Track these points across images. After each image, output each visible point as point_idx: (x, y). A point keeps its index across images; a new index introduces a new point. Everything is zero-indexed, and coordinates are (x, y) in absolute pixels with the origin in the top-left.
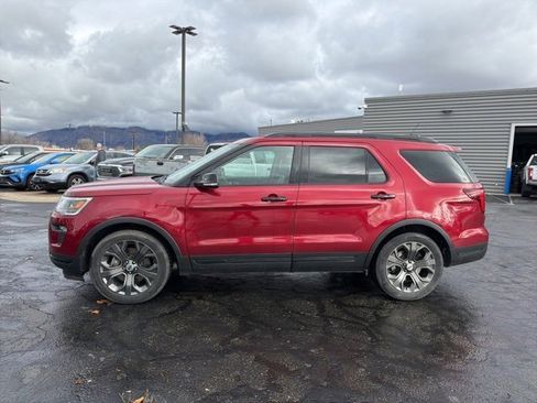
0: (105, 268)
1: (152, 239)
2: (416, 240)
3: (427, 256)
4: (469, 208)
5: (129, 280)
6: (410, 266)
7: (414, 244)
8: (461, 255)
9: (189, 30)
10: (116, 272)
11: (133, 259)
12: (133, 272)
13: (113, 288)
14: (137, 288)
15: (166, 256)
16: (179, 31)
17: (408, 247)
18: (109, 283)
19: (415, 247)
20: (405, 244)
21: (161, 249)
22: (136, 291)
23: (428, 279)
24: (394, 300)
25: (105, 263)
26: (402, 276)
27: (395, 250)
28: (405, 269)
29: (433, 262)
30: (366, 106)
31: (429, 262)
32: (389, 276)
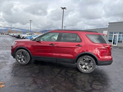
0: (18, 57)
1: (26, 52)
2: (88, 57)
3: (91, 62)
4: (105, 50)
5: (22, 60)
6: (86, 64)
7: (87, 58)
8: (102, 63)
9: (65, 8)
10: (20, 58)
11: (23, 55)
12: (23, 58)
13: (19, 61)
14: (23, 61)
15: (29, 55)
16: (63, 8)
17: (85, 59)
18: (18, 60)
19: (87, 59)
20: (85, 58)
21: (28, 54)
22: (23, 62)
23: (91, 68)
24: (81, 72)
25: (18, 56)
26: (84, 66)
27: (82, 59)
28: (85, 65)
29: (93, 64)
30: (109, 25)
31: (91, 64)
32: (80, 66)
